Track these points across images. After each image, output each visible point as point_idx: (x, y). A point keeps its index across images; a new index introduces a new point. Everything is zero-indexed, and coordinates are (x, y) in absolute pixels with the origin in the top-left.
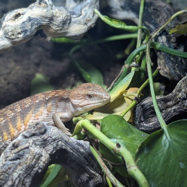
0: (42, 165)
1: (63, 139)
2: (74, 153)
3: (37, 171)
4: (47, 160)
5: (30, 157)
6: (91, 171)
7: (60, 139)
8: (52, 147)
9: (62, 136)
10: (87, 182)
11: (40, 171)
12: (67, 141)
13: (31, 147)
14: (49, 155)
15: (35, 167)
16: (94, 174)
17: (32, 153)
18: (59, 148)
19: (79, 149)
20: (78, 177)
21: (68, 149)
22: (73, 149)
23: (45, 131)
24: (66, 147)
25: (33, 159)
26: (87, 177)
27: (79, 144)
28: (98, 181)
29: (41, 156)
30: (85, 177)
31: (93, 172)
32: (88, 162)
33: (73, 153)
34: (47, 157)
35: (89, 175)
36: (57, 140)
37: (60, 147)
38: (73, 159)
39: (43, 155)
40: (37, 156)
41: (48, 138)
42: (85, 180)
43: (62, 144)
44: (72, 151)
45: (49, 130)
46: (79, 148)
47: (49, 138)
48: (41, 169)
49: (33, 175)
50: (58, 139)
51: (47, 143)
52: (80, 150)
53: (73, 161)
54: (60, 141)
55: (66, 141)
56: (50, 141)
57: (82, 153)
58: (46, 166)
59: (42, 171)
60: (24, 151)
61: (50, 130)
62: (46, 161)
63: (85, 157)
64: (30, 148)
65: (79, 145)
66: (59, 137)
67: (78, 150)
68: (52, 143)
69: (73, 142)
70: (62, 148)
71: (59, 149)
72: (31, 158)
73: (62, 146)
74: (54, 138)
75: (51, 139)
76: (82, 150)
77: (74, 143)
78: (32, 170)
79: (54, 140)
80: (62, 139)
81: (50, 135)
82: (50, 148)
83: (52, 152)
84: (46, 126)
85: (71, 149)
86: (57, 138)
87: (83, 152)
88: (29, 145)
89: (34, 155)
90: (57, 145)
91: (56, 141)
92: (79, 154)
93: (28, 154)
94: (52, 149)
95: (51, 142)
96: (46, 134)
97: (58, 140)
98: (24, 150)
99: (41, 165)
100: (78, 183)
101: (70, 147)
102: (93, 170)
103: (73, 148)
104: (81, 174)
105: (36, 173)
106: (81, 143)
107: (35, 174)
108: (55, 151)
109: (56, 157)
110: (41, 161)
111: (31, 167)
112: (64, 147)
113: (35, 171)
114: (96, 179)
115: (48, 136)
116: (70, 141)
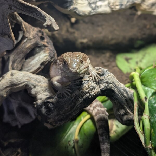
0: (93, 94)
1: (114, 83)
2: (119, 94)
3: (88, 97)
4: (97, 92)
5: (86, 87)
6: (128, 110)
7: (111, 83)
8: (104, 86)
9: (115, 81)
10: (123, 115)
11: (90, 97)
12: (117, 85)
13: (91, 81)
14: (100, 90)
15: (87, 94)
16: (129, 113)
17: (89, 85)
18: (108, 88)
19: (123, 93)
20: (118, 110)
21: (116, 90)
22: (119, 92)
23: (103, 75)
24: (114, 89)
25: (88, 89)
26: (124, 113)
28: (130, 118)
29: (95, 89)
30: (122, 112)
32: (127, 103)
33: (118, 94)
34: (98, 91)
35: (125, 111)
36: (109, 82)
37: (109, 88)
38: (117, 97)
39: (96, 89)
40: (91, 88)
41: (103, 79)
42: (121, 114)
43: (112, 86)
44: (118, 93)
45: (106, 75)
46: (124, 92)
47: (104, 80)
48: (91, 96)
49: (85, 98)
50: (111, 82)
51: (102, 82)
52: (124, 94)
53: (116, 99)
54: (112, 84)
55: (116, 85)
56: (104, 82)
57: (125, 97)
58: (95, 95)
60: (84, 82)
61: (107, 75)
62: (96, 93)
63: (126, 100)
64: (89, 81)
65: (125, 91)
66: (112, 81)
67: (122, 94)
68: (105, 83)
69: (120, 87)
70: (111, 89)
72: (87, 88)
73: (111, 87)
74: (107, 80)
75: (105, 80)
76: (125, 95)
77: (122, 88)
78: (85, 95)
79: (107, 82)
81: (105, 78)
82: (103, 86)
83: (103, 89)
84: (105, 72)
85: (118, 91)
86: (110, 82)
88: (89, 80)
89: (89, 86)
90: (108, 86)
91: (108, 83)
92: (123, 96)
93: (86, 85)
94: (104, 87)
95: (105, 82)
96: (103, 76)
97: (110, 83)
99: (92, 94)
100: (116, 113)
103: (119, 91)
104: (120, 109)
105: (87, 97)
106: (126, 90)
107: (86, 98)
108: (105, 89)
109: (105, 93)
110: (93, 91)
111: (85, 93)
112: (113, 88)
113: (86, 96)
114: (129, 116)
115: (104, 78)
116: (119, 86)
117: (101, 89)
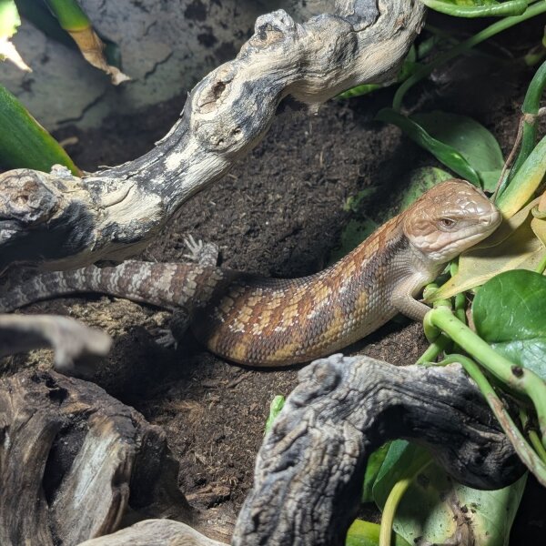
0: (347, 462)
1: (388, 382)
2: (426, 405)
3: (340, 482)
4: (357, 448)
5: (314, 454)
6: (482, 434)
7: (379, 386)
8: (365, 412)
9: (385, 373)
10: (479, 461)
11: (346, 478)
12: (401, 381)
13: (314, 427)
14: (360, 433)
15: (330, 475)
16: (491, 440)
17: (317, 442)
18: (381, 409)
19: (436, 393)
20: (454, 455)
21: (408, 399)
22: (422, 397)
23: (338, 379)
24: (400, 397)
25: (323, 458)
26: (475, 451)
27: (432, 380)
28: (506, 452)
29: (342, 442)
30: (470, 452)
31: (487, 435)
32: (467, 415)
33: (422, 408)
34: (356, 440)
35: (478, 444)
36: (371, 390)
37: (383, 406)
38: (426, 419)
39: (347, 439)
40: (330, 448)
41: (348, 392)
42: (473, 460)
43: (387, 396)
44: (418, 404)
45: (346, 374)
46: (434, 389)
47: (352, 393)
48: (349, 472)
49: (332, 493)
50: (376, 386)
51: (349, 406)
52: (440, 394)
53: (427, 425)
54: (381, 388)
55: (397, 384)
56: (356, 399)
57: (446, 400)
58: (358, 462)
59: (352, 478)
60: (299, 444)
61: (349, 373)
62: (355, 451)
63: (455, 407)
64: (312, 431)
65: (434, 383)
66: (378, 381)
67: (433, 396)
68: (362, 402)
69: (415, 381)
70: (391, 405)
71: (384, 411)
72: (317, 458)
73: (389, 401)
74: (361, 389)
75: (356, 393)
76: (445, 393)
77: (419, 380)
78: (327, 482)
79: (365, 393)
80: (385, 383)
81: (351, 386)
82: (360, 415)
83: (367, 423)
84: (338, 366)
85: (416, 398)
86: (372, 386)
87: (448, 397)
88: (308, 426)
89: (323, 446)
90: (375, 403)
91: (371, 394)
92: (440, 403)
93: (308, 449)
94: (366, 417)
95: (360, 400)
96: (340, 386)
97: (376, 390)
98: (298, 441)
99: (345, 465)
100: (457, 469)
101: (411, 394)
102: (485, 431)
103: (420, 395)
104: (459, 447)
105: (339, 485)
106: (437, 376)
107: (337, 490)
108: (372, 420)
109: (382, 432)
110: (344, 453)
111: (323, 477)
112: (394, 401)
113: (333, 483)
114: (499, 449)
115: (347, 390)
116: (409, 379)
117: (362, 431)
